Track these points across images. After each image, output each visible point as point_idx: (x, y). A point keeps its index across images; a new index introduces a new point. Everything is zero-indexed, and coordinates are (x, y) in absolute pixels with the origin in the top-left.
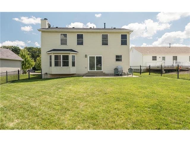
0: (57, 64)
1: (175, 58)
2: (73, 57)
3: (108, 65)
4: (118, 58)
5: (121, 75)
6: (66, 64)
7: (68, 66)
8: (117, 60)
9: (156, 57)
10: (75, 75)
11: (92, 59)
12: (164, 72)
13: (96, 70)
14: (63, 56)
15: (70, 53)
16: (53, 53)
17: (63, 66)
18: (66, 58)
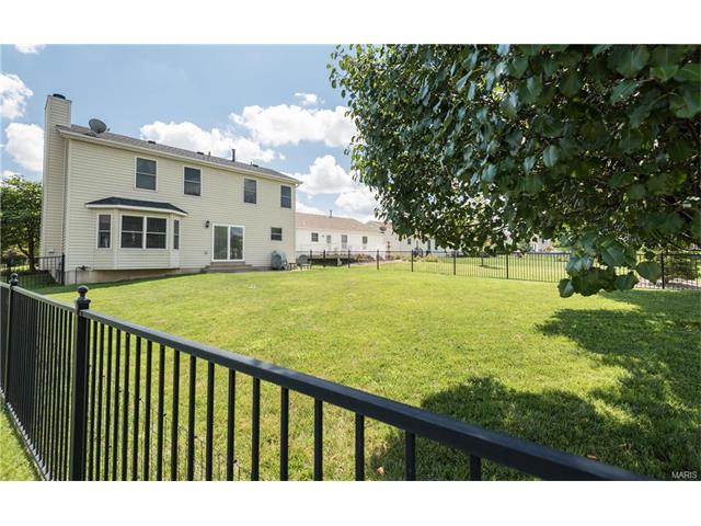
0: (130, 241)
1: (345, 239)
2: (177, 223)
3: (256, 248)
4: (277, 234)
5: (283, 269)
6: (157, 242)
7: (164, 247)
8: (274, 238)
9: (317, 235)
10: (177, 272)
11: (220, 231)
12: (340, 263)
13: (229, 260)
14: (148, 219)
15: (169, 213)
16: (120, 209)
17: (147, 247)
18: (157, 225)
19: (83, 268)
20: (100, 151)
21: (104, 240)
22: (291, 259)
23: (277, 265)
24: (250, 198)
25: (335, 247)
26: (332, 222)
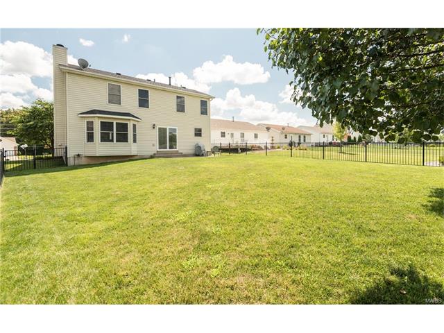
0: (105, 138)
1: (243, 135)
2: (134, 126)
3: (185, 142)
4: (198, 133)
5: (203, 155)
6: (123, 138)
7: (127, 142)
8: (196, 135)
9: (224, 133)
10: (136, 158)
11: (162, 132)
12: (240, 151)
13: (168, 149)
14: (117, 123)
15: (129, 120)
16: (99, 117)
17: (117, 141)
18: (123, 127)
19: (78, 155)
20: (86, 80)
21: (90, 138)
22: (208, 149)
23: (199, 152)
24: (181, 108)
25: (236, 141)
26: (234, 124)
